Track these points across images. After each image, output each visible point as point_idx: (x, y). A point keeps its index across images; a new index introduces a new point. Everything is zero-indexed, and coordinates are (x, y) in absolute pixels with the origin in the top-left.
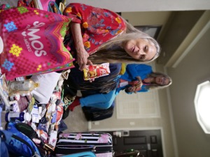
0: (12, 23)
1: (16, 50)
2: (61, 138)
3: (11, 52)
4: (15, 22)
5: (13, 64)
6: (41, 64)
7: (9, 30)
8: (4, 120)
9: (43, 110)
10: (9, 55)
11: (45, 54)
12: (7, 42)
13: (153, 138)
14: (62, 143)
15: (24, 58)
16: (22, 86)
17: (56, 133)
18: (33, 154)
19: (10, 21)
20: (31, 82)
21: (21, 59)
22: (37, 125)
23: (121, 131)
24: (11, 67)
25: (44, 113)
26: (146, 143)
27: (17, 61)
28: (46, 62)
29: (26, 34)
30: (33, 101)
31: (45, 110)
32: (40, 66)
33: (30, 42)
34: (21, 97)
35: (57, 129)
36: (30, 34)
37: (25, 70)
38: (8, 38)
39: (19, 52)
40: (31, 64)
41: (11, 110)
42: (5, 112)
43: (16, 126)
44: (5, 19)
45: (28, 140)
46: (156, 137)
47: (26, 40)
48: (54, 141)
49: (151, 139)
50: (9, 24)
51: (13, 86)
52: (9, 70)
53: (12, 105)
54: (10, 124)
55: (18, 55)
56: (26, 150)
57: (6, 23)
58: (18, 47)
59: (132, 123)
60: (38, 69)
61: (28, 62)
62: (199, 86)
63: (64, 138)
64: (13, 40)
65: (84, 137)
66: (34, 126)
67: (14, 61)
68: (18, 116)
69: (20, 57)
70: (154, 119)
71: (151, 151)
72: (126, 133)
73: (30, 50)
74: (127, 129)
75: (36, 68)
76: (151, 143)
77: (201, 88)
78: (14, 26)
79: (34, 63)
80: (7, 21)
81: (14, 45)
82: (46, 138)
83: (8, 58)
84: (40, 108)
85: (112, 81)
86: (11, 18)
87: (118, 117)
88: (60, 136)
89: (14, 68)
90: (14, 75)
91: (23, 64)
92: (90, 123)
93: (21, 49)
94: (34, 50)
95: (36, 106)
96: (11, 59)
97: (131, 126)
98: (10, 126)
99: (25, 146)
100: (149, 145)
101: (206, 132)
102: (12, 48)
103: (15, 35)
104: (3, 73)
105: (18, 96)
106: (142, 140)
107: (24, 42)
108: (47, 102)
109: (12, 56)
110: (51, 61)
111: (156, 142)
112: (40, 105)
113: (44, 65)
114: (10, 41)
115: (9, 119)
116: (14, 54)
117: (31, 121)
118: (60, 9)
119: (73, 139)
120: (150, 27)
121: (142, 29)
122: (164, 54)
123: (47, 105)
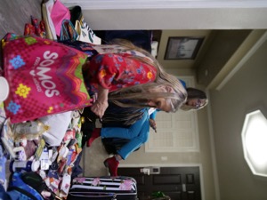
0: (19, 57)
1: (23, 91)
2: (75, 184)
3: (17, 92)
4: (22, 55)
5: (19, 106)
6: (53, 105)
7: (16, 67)
9: (53, 153)
10: (15, 96)
11: (58, 93)
12: (13, 81)
13: (190, 177)
14: (76, 189)
15: (33, 100)
16: (29, 130)
17: (69, 177)
20: (40, 124)
21: (30, 101)
22: (47, 172)
23: (150, 167)
24: (17, 110)
25: (54, 157)
26: (180, 184)
27: (24, 102)
28: (58, 103)
29: (35, 73)
30: (42, 144)
31: (56, 153)
32: (51, 108)
33: (40, 81)
34: (28, 141)
35: (71, 173)
36: (39, 74)
37: (33, 113)
38: (15, 77)
39: (27, 93)
40: (41, 106)
41: (17, 159)
42: (10, 161)
43: (22, 177)
44: (11, 53)
45: (37, 194)
46: (193, 175)
47: (35, 80)
48: (67, 186)
49: (187, 177)
50: (15, 59)
51: (18, 129)
52: (15, 113)
53: (17, 153)
54: (16, 174)
55: (25, 96)
57: (12, 59)
58: (25, 87)
59: (164, 158)
60: (49, 112)
61: (37, 104)
62: (248, 116)
63: (79, 184)
64: (19, 80)
65: (103, 183)
66: (43, 174)
67: (21, 103)
68: (25, 166)
69: (28, 98)
70: (192, 153)
71: (186, 192)
72: (156, 170)
73: (39, 90)
74: (158, 166)
75: (46, 110)
76: (187, 183)
77: (250, 118)
78: (21, 60)
79: (44, 105)
80: (12, 56)
81: (21, 85)
82: (57, 186)
83: (14, 99)
84: (51, 151)
85: (139, 112)
86: (17, 51)
87: (147, 150)
88: (74, 181)
89: (21, 111)
90: (21, 119)
91: (32, 106)
93: (29, 89)
94: (45, 90)
95: (46, 149)
96: (17, 101)
97: (163, 162)
98: (16, 177)
100: (184, 186)
102: (19, 89)
104: (8, 117)
105: (24, 142)
106: (176, 179)
108: (59, 144)
109: (19, 97)
110: (64, 102)
111: (193, 182)
112: (51, 148)
113: (57, 107)
114: (16, 80)
115: (14, 169)
116: (21, 95)
117: (39, 168)
118: (76, 28)
119: (89, 185)
120: (189, 38)
121: (179, 41)
122: (206, 73)
123: (58, 148)
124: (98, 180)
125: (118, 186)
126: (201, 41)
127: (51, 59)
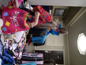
0: (7, 13)
1: (8, 24)
2: (24, 55)
3: (6, 24)
4: (8, 12)
5: (6, 29)
6: (17, 29)
7: (6, 16)
8: (2, 49)
9: (17, 44)
10: (5, 25)
11: (19, 25)
12: (5, 21)
13: (60, 54)
14: (24, 56)
15: (11, 27)
16: (9, 37)
17: (22, 53)
18: (13, 63)
19: (6, 12)
20: (13, 35)
21: (10, 27)
22: (15, 50)
23: (48, 51)
24: (5, 30)
25: (17, 46)
26: (57, 56)
27: (8, 28)
28: (19, 29)
29: (12, 18)
30: (13, 41)
31: (18, 45)
32: (17, 30)
33: (13, 21)
34: (9, 40)
35: (22, 51)
36: (13, 18)
37: (11, 31)
38: (5, 19)
39: (9, 24)
40: (13, 29)
41: (5, 46)
42: (3, 46)
43: (7, 52)
44: (4, 11)
45: (11, 57)
46: (61, 54)
47: (11, 20)
48: (21, 56)
49: (59, 54)
50: (5, 13)
51: (6, 36)
52: (5, 31)
53: (5, 44)
54: (5, 51)
55: (8, 26)
56: (10, 61)
57: (4, 13)
58: (8, 23)
59: (52, 48)
60: (16, 31)
61: (12, 28)
62: (80, 35)
63: (25, 55)
64: (7, 20)
66: (13, 51)
67: (7, 28)
68: (8, 48)
69: (9, 26)
70: (61, 46)
71: (59, 59)
72: (49, 51)
73: (13, 24)
74: (50, 50)
75: (15, 30)
76: (59, 56)
77: (80, 36)
78: (7, 14)
79: (14, 29)
80: (5, 12)
81: (7, 22)
82: (18, 55)
83: (4, 26)
84: (16, 44)
85: (45, 32)
86: (6, 11)
87: (47, 45)
88: (23, 54)
89: (7, 30)
90: (7, 33)
91: (10, 29)
92: (35, 47)
93: (10, 23)
94: (15, 24)
95: (15, 43)
96: (6, 27)
98: (5, 52)
99: (10, 60)
100: (58, 57)
101: (81, 53)
102: (6, 23)
103: (8, 18)
104: (2, 32)
105: (8, 40)
106: (56, 55)
107: (11, 21)
108: (19, 42)
109: (6, 26)
110: (21, 28)
111: (61, 56)
112: (16, 43)
113: (18, 30)
114: (6, 20)
115: (4, 49)
116: (7, 25)
117: (12, 49)
118: (25, 4)
119: (28, 55)
120: (62, 9)
121: (58, 10)
122: (67, 20)
123: (18, 43)
124: (31, 54)
125: (37, 56)
126: (65, 10)
127: (17, 14)
